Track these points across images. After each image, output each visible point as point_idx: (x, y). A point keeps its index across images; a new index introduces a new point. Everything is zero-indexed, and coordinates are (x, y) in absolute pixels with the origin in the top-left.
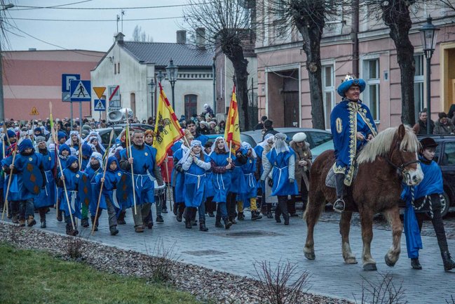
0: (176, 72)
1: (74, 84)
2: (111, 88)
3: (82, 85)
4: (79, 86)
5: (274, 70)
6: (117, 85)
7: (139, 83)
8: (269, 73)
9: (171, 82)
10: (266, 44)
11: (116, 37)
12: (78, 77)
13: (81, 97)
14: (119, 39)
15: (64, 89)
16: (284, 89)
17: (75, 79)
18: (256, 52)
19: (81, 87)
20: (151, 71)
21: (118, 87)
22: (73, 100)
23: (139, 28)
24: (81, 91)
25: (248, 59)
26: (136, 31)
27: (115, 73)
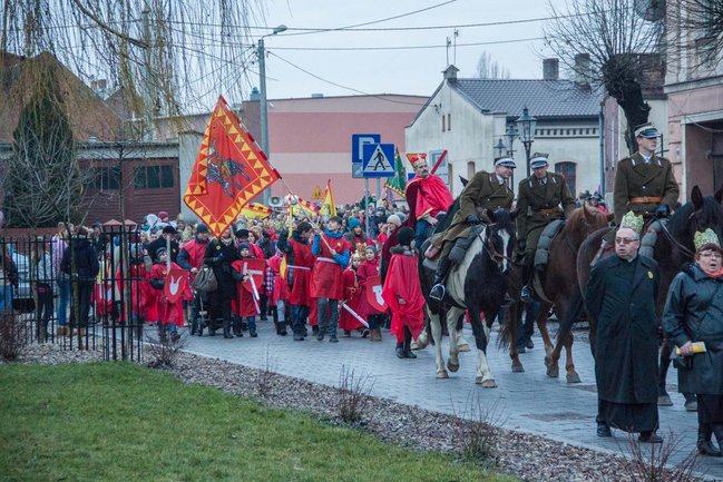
0: (533, 127)
1: (369, 149)
2: (434, 155)
3: (381, 151)
4: (376, 153)
5: (696, 119)
6: (442, 149)
7: (481, 145)
8: (687, 125)
9: (525, 143)
10: (683, 78)
11: (445, 72)
12: (377, 138)
13: (380, 170)
14: (449, 75)
15: (355, 159)
16: (713, 149)
17: (372, 141)
18: (666, 91)
19: (379, 154)
20: (500, 126)
21: (446, 152)
22: (367, 175)
23: (487, 55)
24: (380, 161)
25: (650, 103)
26: (483, 61)
27: (444, 131)
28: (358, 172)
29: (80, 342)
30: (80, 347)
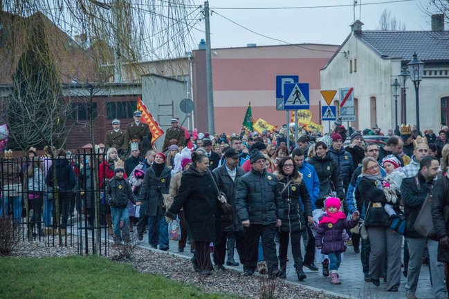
0: (421, 69)
1: (289, 88)
2: (342, 92)
3: (299, 89)
4: (294, 90)
6: (348, 86)
7: (381, 83)
9: (415, 82)
11: (352, 26)
12: (296, 78)
13: (297, 104)
14: (355, 29)
15: (279, 95)
17: (292, 81)
19: (297, 92)
20: (397, 68)
21: (352, 89)
22: (287, 108)
23: (388, 12)
24: (298, 97)
26: (384, 16)
27: (351, 72)
28: (281, 106)
29: (61, 240)
30: (61, 244)
